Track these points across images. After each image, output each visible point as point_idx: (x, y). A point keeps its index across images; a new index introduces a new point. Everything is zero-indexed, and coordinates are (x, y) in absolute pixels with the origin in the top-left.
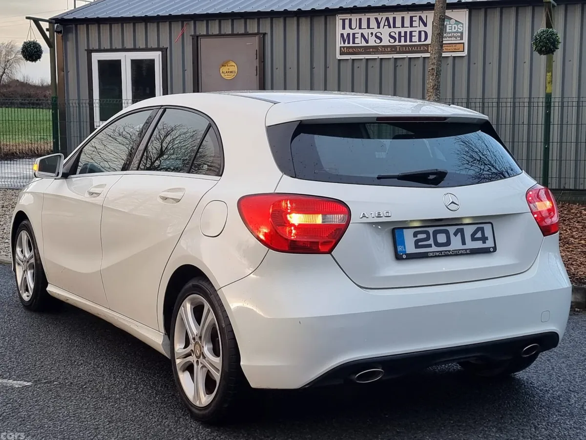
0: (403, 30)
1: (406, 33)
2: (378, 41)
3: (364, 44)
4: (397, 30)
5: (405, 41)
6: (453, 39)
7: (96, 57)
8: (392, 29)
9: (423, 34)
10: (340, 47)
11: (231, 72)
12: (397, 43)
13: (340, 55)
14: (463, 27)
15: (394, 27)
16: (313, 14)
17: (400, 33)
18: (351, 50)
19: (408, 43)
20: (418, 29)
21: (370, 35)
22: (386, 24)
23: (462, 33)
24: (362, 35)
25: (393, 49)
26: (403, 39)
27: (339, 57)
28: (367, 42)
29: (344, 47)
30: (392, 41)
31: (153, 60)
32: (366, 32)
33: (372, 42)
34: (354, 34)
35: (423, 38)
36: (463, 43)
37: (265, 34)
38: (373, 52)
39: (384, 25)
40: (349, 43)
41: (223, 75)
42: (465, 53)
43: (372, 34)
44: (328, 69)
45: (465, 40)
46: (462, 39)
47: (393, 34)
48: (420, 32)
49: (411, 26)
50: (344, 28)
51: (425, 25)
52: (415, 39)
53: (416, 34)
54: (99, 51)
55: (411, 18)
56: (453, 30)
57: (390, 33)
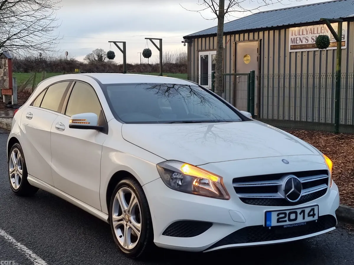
0: (317, 35)
2: (307, 41)
3: (301, 43)
4: (315, 35)
7: (201, 54)
8: (313, 35)
10: (291, 45)
11: (248, 60)
14: (345, 32)
15: (314, 33)
16: (279, 28)
18: (295, 47)
21: (303, 38)
22: (310, 32)
23: (344, 36)
24: (300, 39)
25: (313, 46)
27: (290, 51)
28: (302, 42)
29: (292, 45)
30: (313, 41)
32: (301, 37)
33: (304, 42)
34: (296, 38)
37: (261, 40)
38: (304, 47)
39: (310, 33)
40: (294, 43)
41: (245, 62)
43: (304, 38)
44: (286, 57)
45: (346, 39)
46: (344, 39)
47: (313, 37)
49: (321, 32)
51: (327, 31)
55: (321, 28)
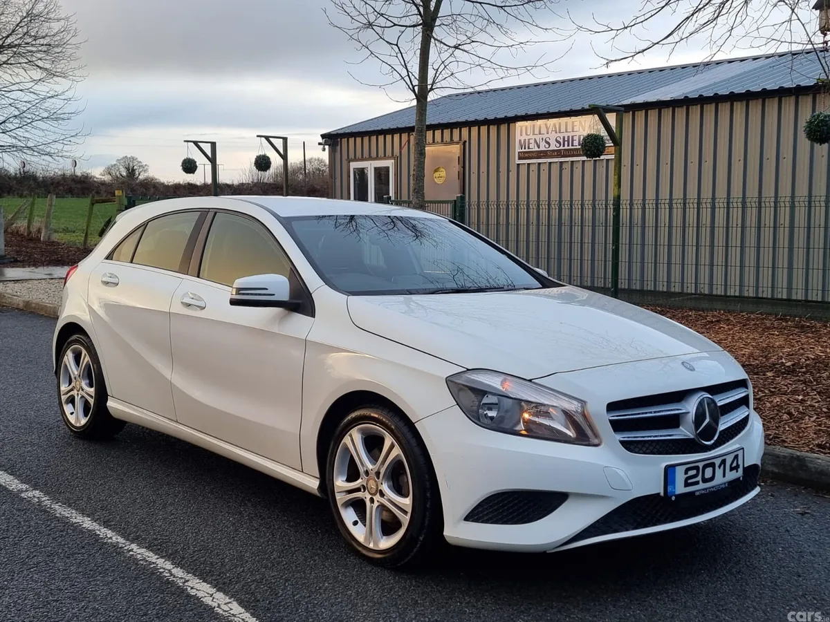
0: (566, 135)
1: (568, 137)
2: (547, 146)
3: (537, 149)
4: (562, 135)
5: (568, 145)
7: (354, 165)
8: (559, 135)
9: (582, 138)
10: (519, 152)
11: (441, 177)
12: (561, 148)
13: (518, 159)
15: (560, 132)
16: (498, 122)
17: (564, 138)
18: (527, 155)
19: (570, 147)
20: (578, 134)
21: (541, 141)
22: (554, 130)
24: (535, 140)
25: (558, 153)
26: (566, 143)
27: (518, 161)
28: (538, 147)
29: (521, 152)
30: (558, 145)
31: (389, 167)
32: (538, 138)
33: (543, 147)
34: (529, 140)
37: (465, 142)
38: (543, 156)
39: (552, 131)
40: (525, 148)
41: (436, 180)
43: (542, 139)
44: (510, 172)
47: (558, 139)
48: (580, 137)
49: (573, 130)
50: (521, 135)
54: (355, 160)
55: (573, 122)
57: (556, 138)
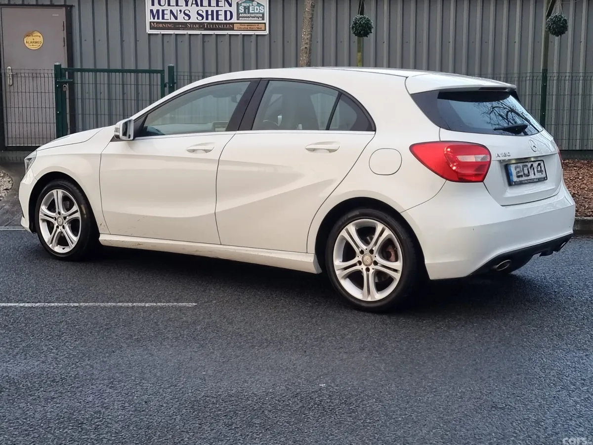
0: (210, 9)
1: (212, 11)
2: (187, 18)
3: (173, 20)
4: (204, 9)
5: (213, 19)
6: (255, 19)
8: (200, 8)
9: (228, 13)
10: (150, 22)
11: (36, 42)
12: (204, 21)
13: (150, 29)
15: (202, 5)
17: (207, 11)
18: (161, 26)
19: (215, 21)
20: (224, 9)
21: (179, 12)
22: (194, 2)
23: (263, 14)
24: (171, 12)
25: (201, 26)
26: (210, 17)
27: (149, 31)
28: (176, 18)
29: (154, 22)
30: (200, 18)
32: (174, 10)
33: (181, 18)
34: (163, 11)
35: (228, 17)
36: (265, 23)
37: (71, 7)
38: (182, 27)
39: (192, 4)
40: (158, 18)
41: (27, 45)
42: (267, 32)
43: (181, 11)
44: (138, 42)
45: (267, 20)
46: (263, 19)
47: (200, 12)
48: (226, 12)
49: (217, 5)
50: (153, 4)
51: (230, 5)
52: (222, 17)
53: (222, 13)
56: (256, 11)
57: (198, 11)
